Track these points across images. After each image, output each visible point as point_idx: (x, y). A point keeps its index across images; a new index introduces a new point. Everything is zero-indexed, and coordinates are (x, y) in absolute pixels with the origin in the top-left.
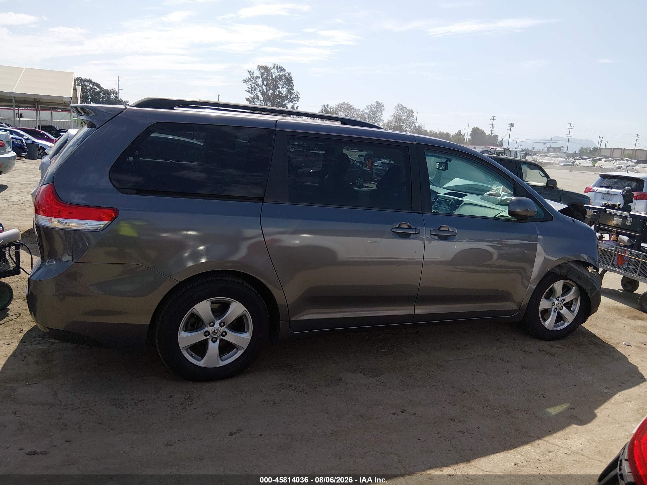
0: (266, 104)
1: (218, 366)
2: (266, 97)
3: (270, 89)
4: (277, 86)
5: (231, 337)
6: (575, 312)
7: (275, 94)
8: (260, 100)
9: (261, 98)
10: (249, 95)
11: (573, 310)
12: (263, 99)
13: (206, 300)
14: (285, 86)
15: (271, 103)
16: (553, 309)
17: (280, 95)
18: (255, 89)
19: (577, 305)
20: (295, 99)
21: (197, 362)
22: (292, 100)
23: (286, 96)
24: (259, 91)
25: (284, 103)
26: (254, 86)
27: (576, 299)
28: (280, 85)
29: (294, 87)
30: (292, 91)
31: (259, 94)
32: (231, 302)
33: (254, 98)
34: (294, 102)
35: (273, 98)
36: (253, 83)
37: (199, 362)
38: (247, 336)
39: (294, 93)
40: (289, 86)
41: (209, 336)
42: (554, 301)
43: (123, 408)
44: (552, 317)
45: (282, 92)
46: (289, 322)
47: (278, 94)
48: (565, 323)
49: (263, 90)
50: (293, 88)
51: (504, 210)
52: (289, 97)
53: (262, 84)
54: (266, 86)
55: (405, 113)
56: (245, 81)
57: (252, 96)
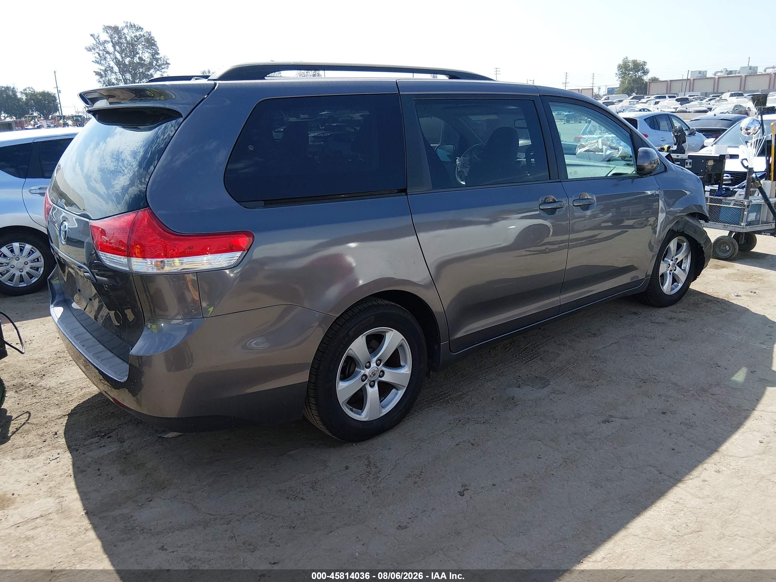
0: (125, 77)
1: (382, 415)
2: (123, 68)
3: (126, 56)
4: (135, 50)
5: (389, 376)
6: (687, 271)
7: (135, 63)
8: (115, 73)
9: (116, 69)
10: (98, 68)
11: (683, 269)
12: (119, 70)
13: (361, 336)
14: (147, 50)
15: (131, 74)
16: (668, 272)
17: (141, 63)
18: (105, 59)
19: (687, 262)
20: (163, 67)
21: (358, 416)
22: (159, 67)
23: (151, 63)
24: (111, 60)
25: (149, 73)
26: (103, 55)
27: (687, 256)
28: (139, 49)
29: (158, 50)
30: (157, 56)
31: (112, 64)
32: (387, 332)
33: (106, 71)
34: (163, 70)
35: (133, 67)
36: (101, 50)
37: (360, 417)
38: (406, 370)
39: (160, 59)
40: (152, 49)
41: (366, 381)
42: (669, 262)
43: (302, 499)
44: (669, 280)
45: (144, 59)
46: (449, 342)
47: (138, 61)
48: (679, 284)
49: (116, 58)
50: (158, 52)
51: (615, 166)
52: (154, 64)
53: (113, 50)
54: (121, 53)
55: (309, 73)
56: (89, 49)
57: (103, 68)
